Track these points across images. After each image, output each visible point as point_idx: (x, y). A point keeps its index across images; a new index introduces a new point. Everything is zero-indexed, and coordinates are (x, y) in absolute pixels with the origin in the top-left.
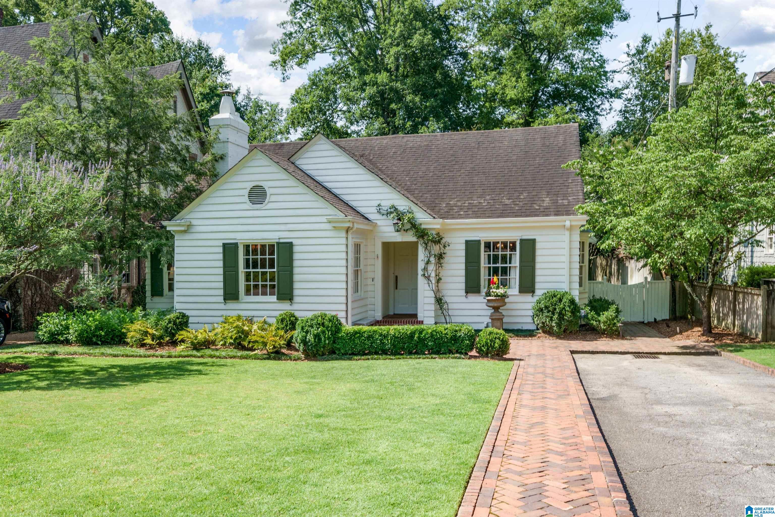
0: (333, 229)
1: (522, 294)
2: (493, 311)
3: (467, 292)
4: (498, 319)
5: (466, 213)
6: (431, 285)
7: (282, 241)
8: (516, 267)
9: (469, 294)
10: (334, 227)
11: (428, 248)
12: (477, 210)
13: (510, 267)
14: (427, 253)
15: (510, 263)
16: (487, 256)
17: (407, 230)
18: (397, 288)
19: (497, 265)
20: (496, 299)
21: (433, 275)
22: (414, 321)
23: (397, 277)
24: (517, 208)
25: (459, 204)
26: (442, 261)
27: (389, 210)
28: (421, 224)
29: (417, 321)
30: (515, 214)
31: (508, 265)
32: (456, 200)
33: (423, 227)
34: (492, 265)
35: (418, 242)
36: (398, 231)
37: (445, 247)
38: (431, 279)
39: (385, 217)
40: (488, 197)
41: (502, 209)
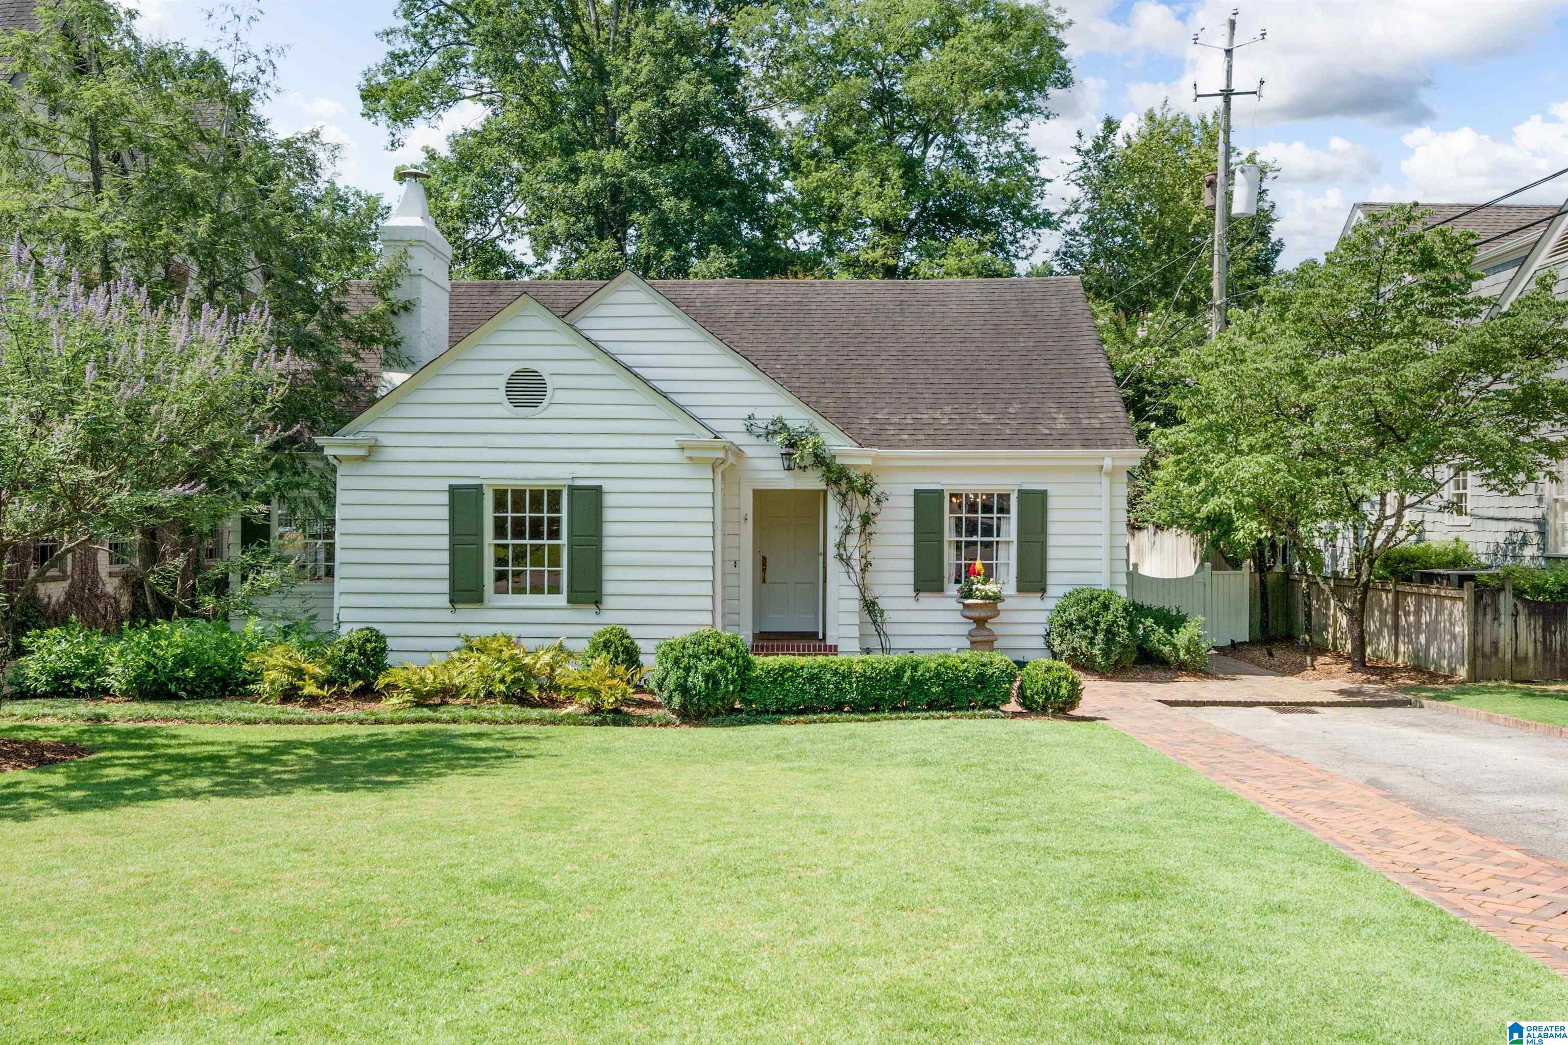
0: (686, 461)
1: (1022, 594)
2: (975, 626)
3: (918, 590)
4: (987, 642)
5: (913, 437)
6: (852, 575)
7: (578, 483)
8: (1008, 543)
9: (921, 594)
10: (691, 458)
11: (848, 503)
12: (932, 432)
13: (998, 542)
14: (846, 513)
15: (998, 536)
16: (953, 521)
17: (805, 467)
18: (764, 581)
19: (974, 538)
20: (985, 604)
21: (856, 555)
22: (820, 646)
23: (764, 559)
24: (1008, 431)
25: (895, 419)
26: (869, 529)
27: (771, 427)
28: (834, 457)
29: (825, 646)
30: (1007, 443)
31: (995, 539)
32: (886, 411)
33: (839, 461)
34: (964, 539)
35: (825, 492)
36: (789, 469)
37: (878, 501)
38: (853, 563)
39: (762, 440)
40: (948, 409)
41: (979, 431)
